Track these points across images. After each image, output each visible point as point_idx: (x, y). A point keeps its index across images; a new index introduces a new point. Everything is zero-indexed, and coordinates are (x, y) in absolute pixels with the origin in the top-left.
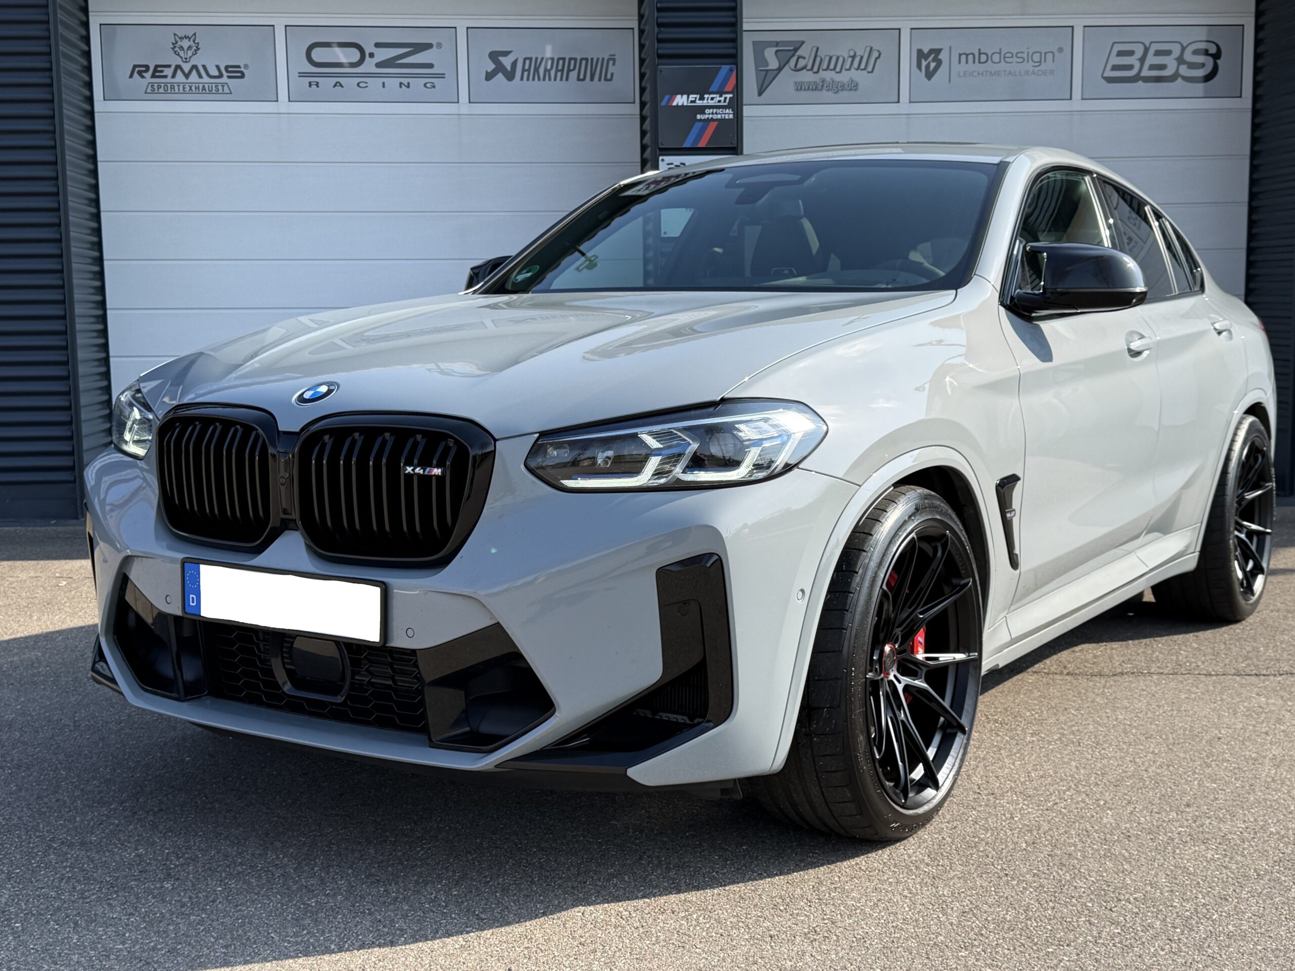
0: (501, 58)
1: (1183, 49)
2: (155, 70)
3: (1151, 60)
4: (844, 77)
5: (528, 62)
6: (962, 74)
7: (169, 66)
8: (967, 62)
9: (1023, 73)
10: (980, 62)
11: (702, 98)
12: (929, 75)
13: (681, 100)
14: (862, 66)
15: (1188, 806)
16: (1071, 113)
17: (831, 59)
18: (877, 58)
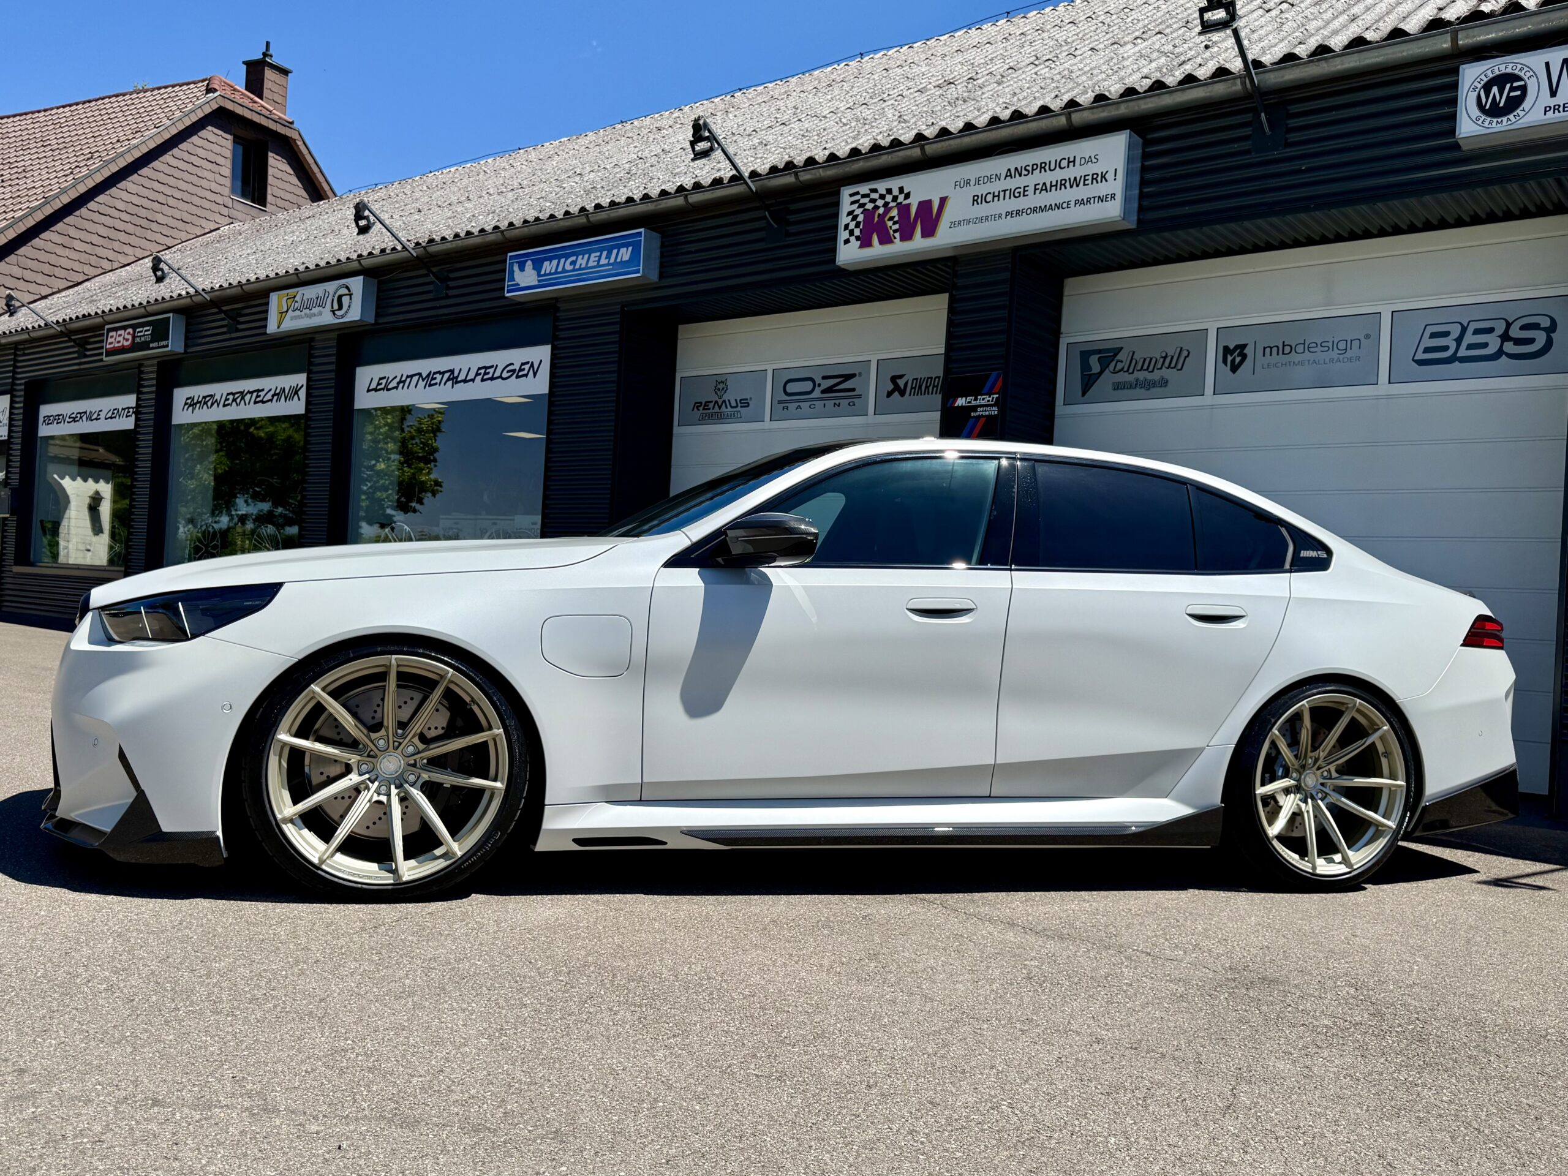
0: (898, 381)
1: (1509, 325)
2: (705, 405)
3: (1469, 338)
4: (1156, 375)
5: (915, 382)
6: (1266, 366)
7: (711, 402)
8: (1271, 355)
9: (1327, 361)
10: (1283, 354)
11: (976, 399)
12: (1234, 369)
13: (961, 402)
14: (1173, 365)
16: (1377, 398)
17: (1145, 360)
18: (1188, 356)
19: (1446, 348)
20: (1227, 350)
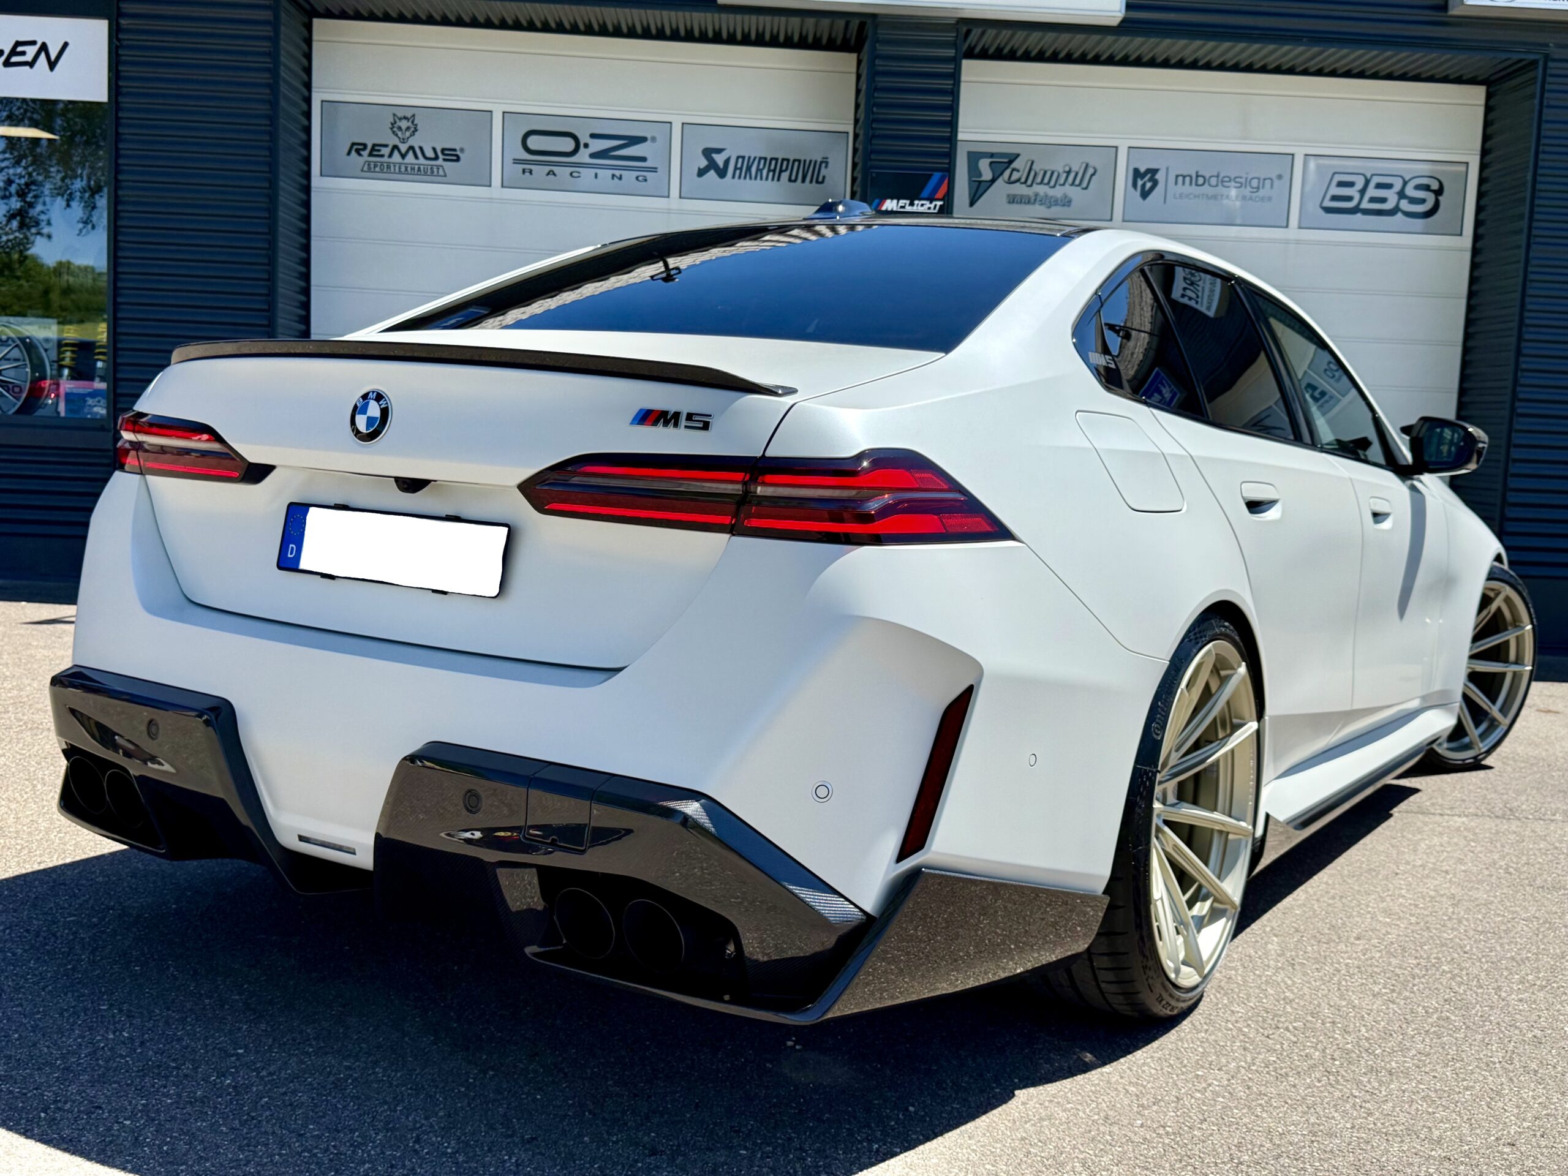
0: (715, 156)
1: (1405, 183)
2: (373, 149)
3: (1372, 192)
4: (1058, 192)
5: (740, 160)
6: (1178, 196)
7: (386, 146)
8: (1184, 183)
9: (1240, 199)
10: (1197, 184)
12: (1145, 195)
14: (1077, 182)
15: (1358, 938)
16: (1287, 242)
17: (1045, 173)
18: (1093, 175)
19: (1349, 199)
20: (1137, 174)
